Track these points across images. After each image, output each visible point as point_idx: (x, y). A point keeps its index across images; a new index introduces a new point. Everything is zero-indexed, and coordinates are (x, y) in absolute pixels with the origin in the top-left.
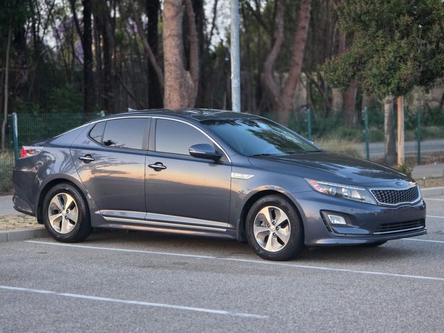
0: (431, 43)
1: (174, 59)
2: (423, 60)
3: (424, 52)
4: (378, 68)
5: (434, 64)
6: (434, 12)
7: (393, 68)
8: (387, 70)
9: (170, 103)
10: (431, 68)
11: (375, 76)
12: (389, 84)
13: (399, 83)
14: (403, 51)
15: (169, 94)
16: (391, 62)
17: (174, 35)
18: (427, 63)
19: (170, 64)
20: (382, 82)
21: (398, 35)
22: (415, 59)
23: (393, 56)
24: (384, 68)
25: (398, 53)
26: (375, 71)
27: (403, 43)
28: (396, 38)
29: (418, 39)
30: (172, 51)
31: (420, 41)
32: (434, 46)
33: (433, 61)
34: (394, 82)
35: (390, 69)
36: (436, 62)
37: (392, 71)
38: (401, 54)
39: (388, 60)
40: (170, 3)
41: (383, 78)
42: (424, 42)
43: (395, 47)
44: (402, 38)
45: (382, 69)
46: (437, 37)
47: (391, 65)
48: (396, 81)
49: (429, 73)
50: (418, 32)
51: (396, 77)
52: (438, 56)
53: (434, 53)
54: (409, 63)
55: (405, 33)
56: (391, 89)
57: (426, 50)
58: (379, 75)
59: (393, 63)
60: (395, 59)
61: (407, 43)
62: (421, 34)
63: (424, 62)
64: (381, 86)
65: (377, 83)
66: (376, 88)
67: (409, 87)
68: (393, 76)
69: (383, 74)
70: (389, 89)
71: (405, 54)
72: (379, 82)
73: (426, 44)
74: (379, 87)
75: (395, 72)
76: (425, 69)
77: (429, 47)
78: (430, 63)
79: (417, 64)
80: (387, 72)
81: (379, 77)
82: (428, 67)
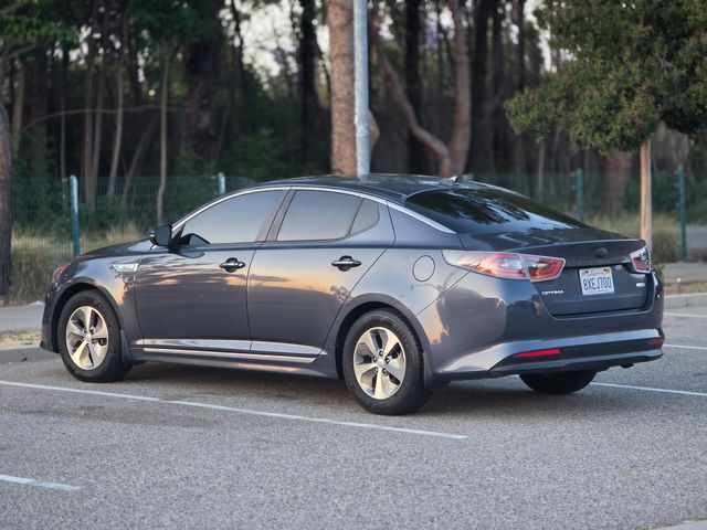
0: (680, 67)
1: (345, 93)
2: (666, 93)
3: (669, 81)
4: (591, 107)
5: (685, 100)
6: (690, 17)
7: (613, 107)
8: (605, 110)
9: (340, 160)
10: (679, 106)
11: (586, 119)
12: (608, 132)
13: (622, 130)
14: (634, 80)
15: (339, 147)
16: (613, 98)
17: (344, 55)
19: (339, 100)
20: (598, 129)
21: (627, 54)
22: (653, 91)
23: (615, 89)
24: (600, 107)
25: (626, 82)
26: (587, 111)
28: (625, 58)
30: (342, 79)
31: (665, 64)
32: (684, 72)
33: (684, 95)
34: (616, 127)
35: (609, 108)
36: (689, 96)
37: (613, 112)
38: (630, 85)
39: (606, 94)
40: (337, 4)
41: (598, 123)
42: (670, 65)
43: (621, 73)
44: (633, 59)
45: (597, 108)
46: (691, 57)
47: (612, 101)
48: (619, 127)
49: (678, 114)
50: (662, 49)
51: (618, 121)
52: (692, 87)
53: (685, 83)
54: (638, 99)
55: (644, 51)
56: (611, 140)
57: (672, 78)
58: (593, 117)
59: (616, 99)
60: (619, 92)
61: (641, 67)
62: (666, 52)
63: (667, 97)
64: (597, 135)
65: (590, 131)
66: (589, 138)
67: (642, 136)
68: (614, 120)
69: (599, 117)
70: (608, 139)
71: (636, 85)
72: (593, 128)
73: (672, 69)
74: (593, 136)
75: (617, 112)
76: (670, 108)
77: (676, 73)
78: (678, 98)
79: (652, 99)
80: (606, 113)
81: (592, 121)
82: (674, 104)
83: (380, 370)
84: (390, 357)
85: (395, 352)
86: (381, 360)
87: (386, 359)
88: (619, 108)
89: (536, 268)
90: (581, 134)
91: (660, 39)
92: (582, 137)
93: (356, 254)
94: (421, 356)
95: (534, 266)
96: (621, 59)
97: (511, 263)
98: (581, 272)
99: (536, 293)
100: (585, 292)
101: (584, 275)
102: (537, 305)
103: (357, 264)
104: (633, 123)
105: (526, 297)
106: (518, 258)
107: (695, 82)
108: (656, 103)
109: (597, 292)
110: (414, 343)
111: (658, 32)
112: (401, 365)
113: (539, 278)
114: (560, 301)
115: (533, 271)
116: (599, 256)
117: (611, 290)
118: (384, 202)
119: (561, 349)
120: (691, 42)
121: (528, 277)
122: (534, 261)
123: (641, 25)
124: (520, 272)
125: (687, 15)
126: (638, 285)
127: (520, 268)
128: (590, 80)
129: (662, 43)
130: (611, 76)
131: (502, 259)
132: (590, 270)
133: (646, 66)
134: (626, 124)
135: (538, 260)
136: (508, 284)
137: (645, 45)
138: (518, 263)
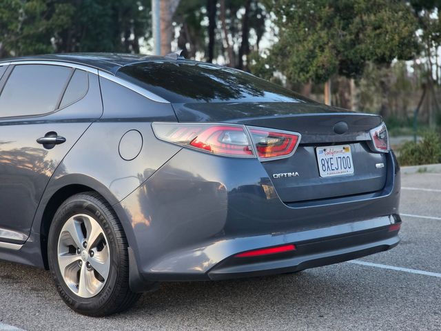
0: (350, 34)
2: (342, 50)
3: (344, 42)
4: (298, 57)
5: (353, 54)
6: (356, 5)
7: (311, 56)
8: (306, 58)
10: (350, 57)
11: (295, 64)
12: (307, 72)
13: (317, 70)
14: (323, 41)
18: (346, 53)
20: (302, 70)
21: (319, 25)
22: (334, 47)
23: (312, 46)
24: (303, 56)
25: (319, 42)
26: (295, 59)
27: (323, 34)
28: (318, 28)
29: (339, 31)
31: (341, 32)
32: (353, 37)
33: (353, 51)
34: (313, 69)
35: (309, 57)
36: (356, 51)
37: (311, 60)
38: (321, 44)
39: (307, 48)
41: (302, 66)
42: (345, 33)
43: (315, 37)
44: (322, 29)
45: (301, 57)
46: (356, 28)
47: (310, 53)
48: (314, 69)
49: (349, 63)
50: (340, 24)
51: (314, 65)
52: (358, 46)
53: (354, 43)
54: (327, 50)
55: (328, 25)
56: (310, 76)
57: (345, 41)
58: (299, 63)
59: (312, 51)
60: (315, 48)
61: (327, 33)
62: (341, 25)
63: (343, 52)
64: (301, 74)
65: (297, 71)
66: (296, 75)
67: (328, 75)
68: (311, 64)
69: (303, 62)
70: (308, 76)
71: (325, 44)
72: (299, 69)
73: (346, 35)
74: (299, 74)
75: (313, 60)
76: (344, 58)
77: (348, 37)
78: (350, 53)
79: (335, 52)
80: (306, 60)
81: (298, 65)
82: (347, 56)
83: (84, 263)
84: (94, 250)
85: (99, 244)
86: (86, 252)
87: (90, 251)
88: (314, 57)
89: (266, 145)
90: (291, 73)
91: (338, 18)
92: (292, 75)
93: (61, 130)
94: (126, 250)
95: (264, 141)
96: (315, 29)
97: (235, 137)
98: (319, 149)
99: (266, 175)
100: (323, 174)
101: (322, 154)
102: (266, 188)
103: (61, 141)
104: (323, 65)
105: (255, 181)
106: (243, 131)
107: (359, 44)
108: (337, 55)
109: (335, 174)
110: (118, 235)
111: (336, 15)
112: (105, 261)
113: (269, 156)
114: (295, 185)
115: (262, 148)
116: (338, 131)
117: (351, 171)
118: (95, 71)
119: (295, 244)
120: (357, 19)
121: (256, 155)
122: (264, 135)
123: (327, 8)
124: (247, 149)
125: (353, 4)
126: (378, 165)
127: (247, 144)
128: (297, 41)
129: (340, 20)
130: (309, 38)
131: (223, 131)
132: (328, 148)
133: (330, 33)
134: (319, 67)
135: (268, 134)
136: (230, 163)
137: (329, 22)
138: (243, 138)
